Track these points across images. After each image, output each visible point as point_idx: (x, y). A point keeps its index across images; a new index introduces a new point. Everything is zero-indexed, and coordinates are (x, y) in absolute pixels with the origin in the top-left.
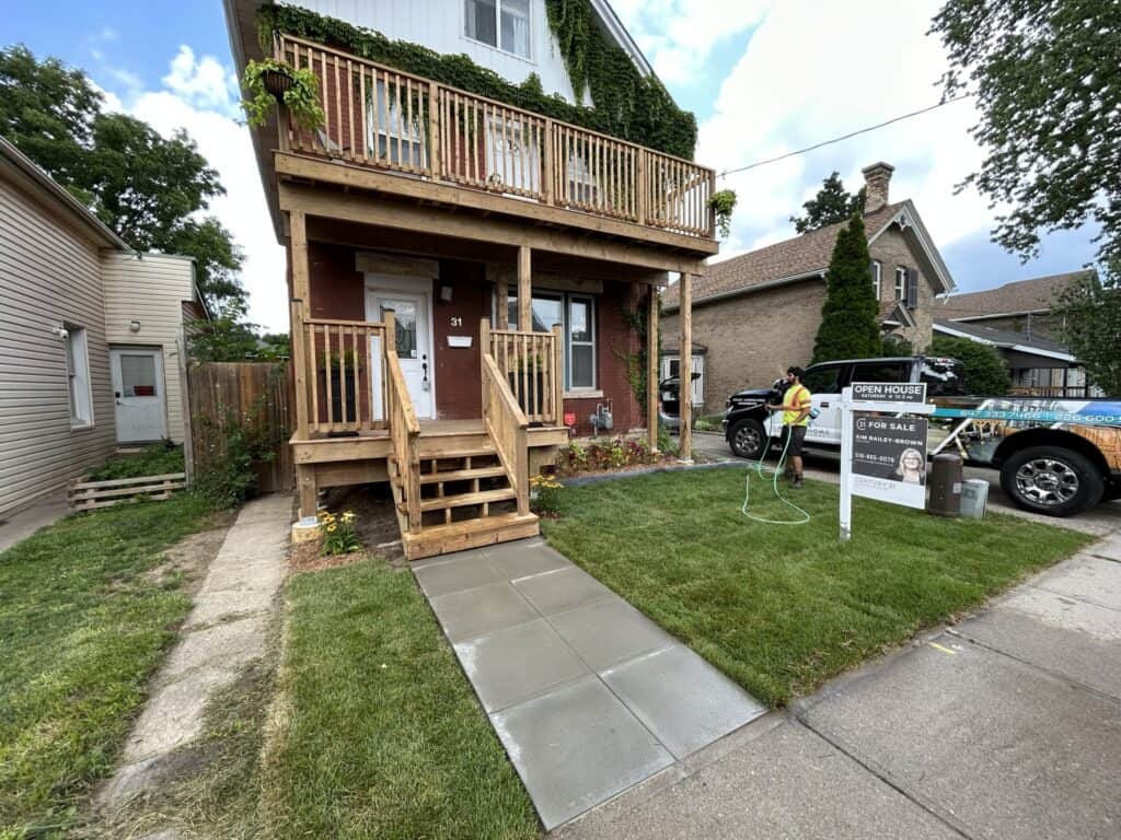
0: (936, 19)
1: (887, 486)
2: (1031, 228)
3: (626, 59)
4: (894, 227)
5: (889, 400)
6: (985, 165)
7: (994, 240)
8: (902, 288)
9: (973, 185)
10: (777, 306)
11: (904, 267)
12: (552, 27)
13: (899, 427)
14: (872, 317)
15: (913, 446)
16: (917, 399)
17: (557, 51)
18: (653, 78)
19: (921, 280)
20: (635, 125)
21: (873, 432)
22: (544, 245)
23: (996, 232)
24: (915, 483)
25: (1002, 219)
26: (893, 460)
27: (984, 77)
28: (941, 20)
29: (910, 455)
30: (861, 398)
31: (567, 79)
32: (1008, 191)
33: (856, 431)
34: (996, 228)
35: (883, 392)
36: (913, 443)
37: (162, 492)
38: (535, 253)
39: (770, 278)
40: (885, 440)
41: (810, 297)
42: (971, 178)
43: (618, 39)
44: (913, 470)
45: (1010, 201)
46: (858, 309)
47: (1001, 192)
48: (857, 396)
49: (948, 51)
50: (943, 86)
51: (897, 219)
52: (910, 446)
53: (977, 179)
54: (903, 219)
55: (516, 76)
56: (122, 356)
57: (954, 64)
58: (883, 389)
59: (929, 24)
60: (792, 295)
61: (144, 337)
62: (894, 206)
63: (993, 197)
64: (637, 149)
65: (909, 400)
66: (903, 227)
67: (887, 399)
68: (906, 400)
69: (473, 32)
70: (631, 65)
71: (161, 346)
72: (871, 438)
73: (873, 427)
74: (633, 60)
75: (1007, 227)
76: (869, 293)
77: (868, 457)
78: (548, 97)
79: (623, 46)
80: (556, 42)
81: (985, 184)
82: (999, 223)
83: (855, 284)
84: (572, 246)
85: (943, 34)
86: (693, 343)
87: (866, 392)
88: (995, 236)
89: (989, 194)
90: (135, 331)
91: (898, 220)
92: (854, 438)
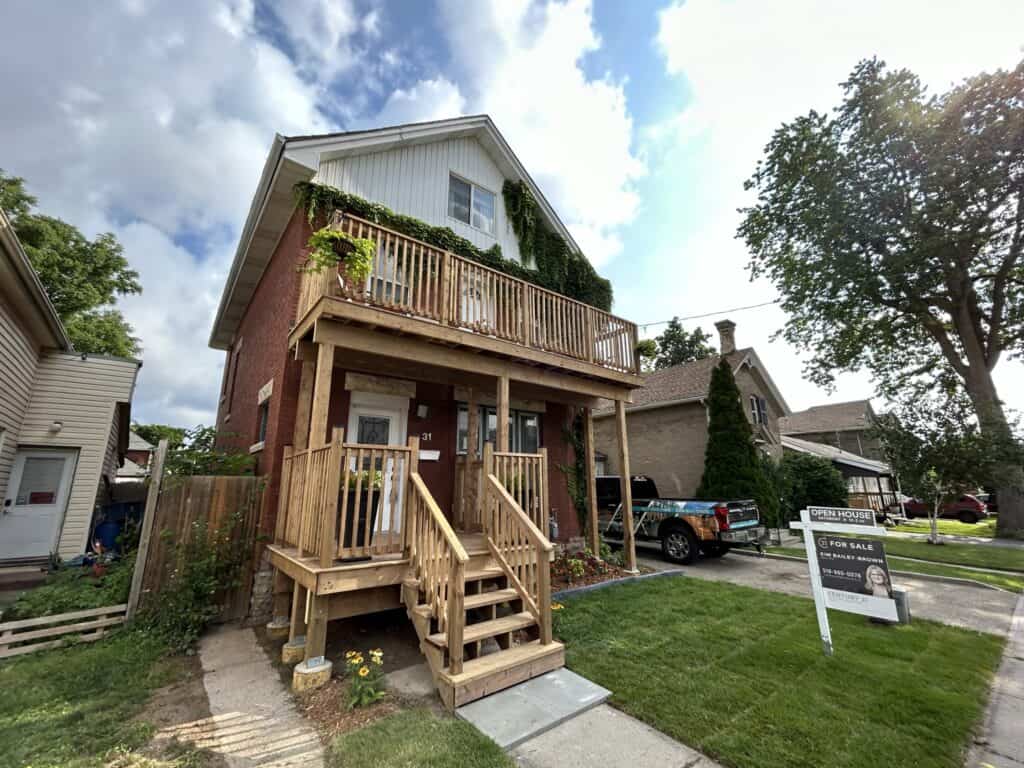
0: (740, 229)
1: (860, 600)
2: (827, 370)
3: (561, 241)
4: (745, 366)
5: (843, 522)
6: (787, 325)
7: (804, 378)
8: (756, 412)
9: (780, 336)
10: (667, 423)
11: (754, 395)
12: (508, 215)
13: (858, 546)
14: (748, 437)
15: (875, 564)
16: (869, 523)
17: (511, 230)
18: (580, 254)
19: (767, 406)
20: (568, 285)
21: (834, 550)
22: (519, 376)
23: (805, 372)
24: (883, 596)
25: (808, 363)
26: (859, 576)
27: (774, 267)
28: (743, 231)
29: (874, 572)
30: (818, 520)
31: (517, 249)
32: (806, 343)
33: (819, 550)
34: (804, 369)
35: (837, 516)
36: (875, 560)
37: (93, 631)
38: (512, 382)
39: (657, 400)
40: (848, 557)
41: (692, 417)
42: (779, 332)
43: (556, 227)
44: (879, 585)
45: (808, 350)
46: (736, 430)
47: (802, 344)
48: (814, 518)
49: (750, 248)
50: (750, 271)
51: (745, 361)
52: (872, 563)
53: (784, 333)
54: (749, 361)
55: (483, 245)
56: (28, 459)
57: (755, 257)
58: (837, 514)
59: (735, 233)
60: (677, 415)
61: (64, 438)
62: (742, 351)
63: (797, 346)
64: (585, 307)
65: (862, 524)
66: (750, 366)
67: (841, 522)
68: (859, 523)
69: (453, 214)
70: (564, 245)
71: (79, 448)
72: (834, 555)
73: (834, 546)
74: (567, 243)
75: (812, 368)
76: (742, 417)
77: (835, 572)
78: (507, 261)
79: (559, 231)
80: (511, 224)
81: (789, 336)
82: (805, 365)
83: (731, 410)
84: (539, 377)
85: (745, 239)
86: (596, 452)
87: (822, 515)
88: (805, 374)
89: (793, 344)
90: (54, 432)
91: (747, 362)
92: (819, 556)
